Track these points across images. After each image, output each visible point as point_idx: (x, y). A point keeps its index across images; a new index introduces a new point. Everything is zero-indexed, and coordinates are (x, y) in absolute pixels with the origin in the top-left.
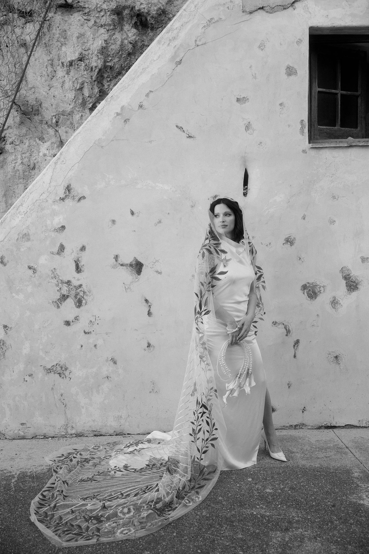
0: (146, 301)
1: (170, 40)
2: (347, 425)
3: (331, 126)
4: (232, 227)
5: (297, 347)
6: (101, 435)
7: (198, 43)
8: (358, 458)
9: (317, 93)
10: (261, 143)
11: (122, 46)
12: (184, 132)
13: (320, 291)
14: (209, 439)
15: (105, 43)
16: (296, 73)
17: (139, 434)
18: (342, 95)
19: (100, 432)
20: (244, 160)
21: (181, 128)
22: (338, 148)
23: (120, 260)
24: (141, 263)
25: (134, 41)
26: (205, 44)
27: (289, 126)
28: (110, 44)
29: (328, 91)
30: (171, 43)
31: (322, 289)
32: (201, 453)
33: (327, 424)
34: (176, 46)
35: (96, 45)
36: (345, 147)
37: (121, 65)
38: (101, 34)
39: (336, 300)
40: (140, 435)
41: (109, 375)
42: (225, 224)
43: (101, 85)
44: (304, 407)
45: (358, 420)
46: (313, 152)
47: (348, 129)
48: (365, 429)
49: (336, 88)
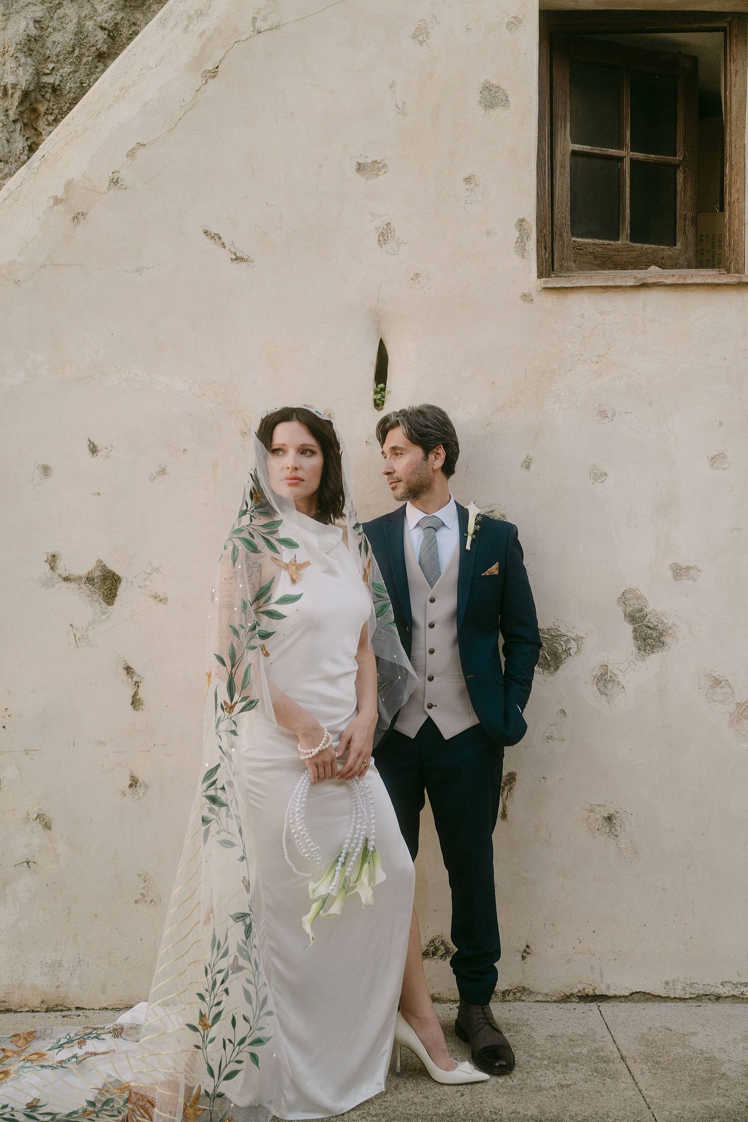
0: (128, 669)
1: (190, 18)
2: (637, 992)
3: (606, 239)
4: (313, 483)
5: (509, 791)
6: (8, 1011)
7: (260, 24)
8: (644, 1092)
9: (569, 154)
10: (417, 275)
11: (80, 36)
12: (225, 247)
13: (567, 652)
14: (248, 1041)
15: (37, 26)
16: (505, 101)
17: (106, 1009)
18: (633, 162)
19: (5, 1002)
20: (378, 319)
21: (216, 237)
22: (613, 290)
23: (63, 567)
24: (114, 574)
25: (110, 23)
26: (277, 27)
27: (489, 233)
28: (50, 30)
29: (597, 150)
30: (191, 26)
31: (573, 644)
32: (216, 1079)
33: (584, 989)
34: (203, 31)
35: (12, 32)
36: (631, 286)
37: (82, 83)
38: (27, 5)
39: (609, 674)
40: (108, 1012)
41: (33, 856)
42: (300, 474)
43: (33, 131)
44: (527, 946)
45: (663, 981)
46: (550, 300)
47: (650, 246)
48: (680, 1004)
49: (620, 146)
